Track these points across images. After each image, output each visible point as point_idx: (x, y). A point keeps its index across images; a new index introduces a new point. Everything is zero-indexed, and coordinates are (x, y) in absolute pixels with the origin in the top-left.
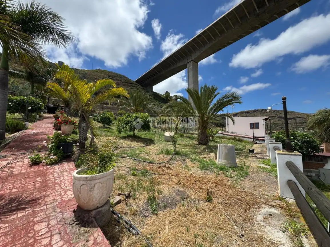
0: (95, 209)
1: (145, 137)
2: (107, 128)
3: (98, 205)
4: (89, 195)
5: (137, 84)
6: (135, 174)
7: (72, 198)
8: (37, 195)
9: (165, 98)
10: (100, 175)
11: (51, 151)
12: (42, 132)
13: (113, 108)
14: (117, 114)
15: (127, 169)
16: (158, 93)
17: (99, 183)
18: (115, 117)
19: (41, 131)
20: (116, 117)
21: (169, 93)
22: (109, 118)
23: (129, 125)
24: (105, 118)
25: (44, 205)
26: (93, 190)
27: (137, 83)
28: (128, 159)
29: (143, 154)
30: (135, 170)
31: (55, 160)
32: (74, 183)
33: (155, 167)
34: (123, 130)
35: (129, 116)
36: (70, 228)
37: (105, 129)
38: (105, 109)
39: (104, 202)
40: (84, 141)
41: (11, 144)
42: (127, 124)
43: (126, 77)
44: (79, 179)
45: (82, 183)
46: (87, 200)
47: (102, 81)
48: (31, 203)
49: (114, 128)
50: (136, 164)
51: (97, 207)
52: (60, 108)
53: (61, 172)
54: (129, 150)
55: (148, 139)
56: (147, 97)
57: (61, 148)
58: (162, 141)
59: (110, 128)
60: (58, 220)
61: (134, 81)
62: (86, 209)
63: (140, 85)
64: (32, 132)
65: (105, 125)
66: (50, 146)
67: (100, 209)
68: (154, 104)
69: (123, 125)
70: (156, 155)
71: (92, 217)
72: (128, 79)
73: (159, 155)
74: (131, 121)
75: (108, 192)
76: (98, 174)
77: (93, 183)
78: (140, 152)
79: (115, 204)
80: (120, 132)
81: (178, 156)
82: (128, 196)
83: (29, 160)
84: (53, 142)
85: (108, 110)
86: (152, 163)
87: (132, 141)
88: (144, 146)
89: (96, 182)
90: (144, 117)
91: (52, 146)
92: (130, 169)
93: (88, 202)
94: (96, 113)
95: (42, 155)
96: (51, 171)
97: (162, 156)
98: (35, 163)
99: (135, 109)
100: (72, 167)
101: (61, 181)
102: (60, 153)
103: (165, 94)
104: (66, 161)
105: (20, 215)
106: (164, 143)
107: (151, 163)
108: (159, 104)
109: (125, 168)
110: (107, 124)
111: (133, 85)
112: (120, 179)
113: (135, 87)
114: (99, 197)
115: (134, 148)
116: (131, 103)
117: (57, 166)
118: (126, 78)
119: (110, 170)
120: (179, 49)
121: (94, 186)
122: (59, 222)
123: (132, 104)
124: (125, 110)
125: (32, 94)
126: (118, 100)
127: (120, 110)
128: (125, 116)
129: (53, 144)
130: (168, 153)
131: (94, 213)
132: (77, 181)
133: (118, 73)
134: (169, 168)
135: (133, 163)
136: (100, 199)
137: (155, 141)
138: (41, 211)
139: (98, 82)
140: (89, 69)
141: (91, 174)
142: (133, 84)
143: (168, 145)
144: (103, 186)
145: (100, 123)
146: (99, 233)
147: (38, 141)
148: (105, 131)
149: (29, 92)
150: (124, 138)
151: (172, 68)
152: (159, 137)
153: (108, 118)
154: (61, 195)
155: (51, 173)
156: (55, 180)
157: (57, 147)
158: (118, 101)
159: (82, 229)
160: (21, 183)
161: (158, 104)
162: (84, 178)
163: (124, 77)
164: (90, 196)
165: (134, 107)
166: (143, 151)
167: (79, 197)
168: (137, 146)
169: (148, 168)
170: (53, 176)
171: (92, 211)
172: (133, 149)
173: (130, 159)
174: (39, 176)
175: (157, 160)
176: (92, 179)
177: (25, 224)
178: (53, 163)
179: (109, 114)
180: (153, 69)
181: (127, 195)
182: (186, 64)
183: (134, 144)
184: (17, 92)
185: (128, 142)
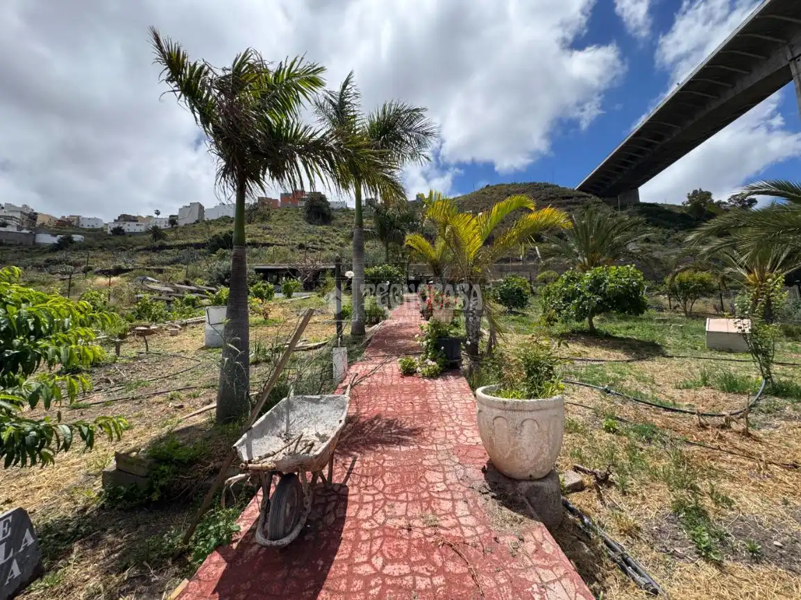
0: (526, 480)
1: (628, 336)
2: (516, 314)
3: (531, 472)
4: (512, 443)
5: (584, 194)
6: (614, 428)
7: (475, 444)
8: (419, 423)
9: (690, 212)
10: (532, 402)
11: (427, 353)
12: (406, 324)
13: (525, 269)
14: (535, 282)
15: (588, 412)
16: (659, 202)
17: (532, 421)
18: (531, 287)
19: (405, 321)
20: (534, 288)
21: (709, 194)
22: (519, 291)
23: (576, 301)
24: (510, 292)
25: (432, 444)
26: (520, 434)
27: (583, 191)
28: (586, 388)
29: (628, 382)
30: (612, 417)
31: (436, 371)
32: (480, 411)
33: (685, 423)
34: (559, 316)
35: (572, 279)
36: (483, 499)
37: (512, 317)
38: (507, 272)
39: (546, 471)
40: (475, 340)
41: (374, 341)
42: (567, 300)
43: (553, 186)
44: (490, 404)
45: (497, 412)
46: (509, 453)
47: (503, 204)
48: (414, 435)
49: (535, 312)
50: (613, 403)
51: (531, 476)
52: (425, 280)
53: (447, 392)
54: (583, 367)
55: (638, 341)
56: (621, 221)
57: (443, 348)
58: (696, 349)
59: (524, 315)
60: (459, 478)
61: (573, 191)
62: (506, 471)
63: (595, 194)
64: (393, 324)
65: (511, 308)
66: (425, 343)
67: (538, 484)
68: (647, 240)
69: (559, 303)
70: (678, 388)
71: (521, 494)
72: (557, 188)
73: (692, 391)
74: (579, 291)
75: (553, 448)
76: (527, 400)
77: (519, 417)
78: (619, 376)
79: (569, 487)
80: (551, 321)
81: (788, 401)
82: (604, 481)
83: (399, 365)
84: (428, 337)
85: (514, 273)
86: (667, 409)
87: (587, 345)
88: (628, 361)
89: (526, 418)
90: (621, 278)
91: (428, 343)
92: (596, 411)
93: (511, 457)
94: (488, 284)
95: (416, 360)
96: (432, 388)
97: (704, 393)
98: (408, 372)
99: (586, 259)
100: (464, 387)
101: (449, 409)
102: (440, 357)
103: (690, 201)
104: (453, 375)
105: (404, 449)
106: (705, 355)
107: (664, 408)
108: (669, 236)
109: (580, 408)
110: (515, 305)
111: (573, 200)
112: (571, 433)
113: (578, 203)
114: (534, 455)
115: (597, 363)
116: (573, 247)
117: (439, 381)
118: (551, 188)
119: (555, 397)
120: (739, 29)
121: (522, 425)
122: (461, 481)
123: (576, 250)
124: (556, 270)
125: (387, 260)
126: (537, 248)
127: (543, 270)
128: (563, 279)
129: (429, 340)
130: (732, 386)
131: (524, 486)
132: (485, 407)
133: (528, 181)
134: (746, 434)
135: (602, 400)
136: (536, 458)
137: (667, 348)
138: (431, 451)
139: (495, 209)
140: (467, 194)
141: (512, 397)
142: (572, 198)
143: (729, 362)
144: (540, 431)
145: (500, 303)
146: (544, 534)
147: (403, 337)
148: (513, 320)
149: (383, 258)
150: (565, 337)
151: (714, 105)
152: (680, 336)
153: (517, 292)
154: (454, 433)
155: (432, 392)
156: (441, 405)
157: (436, 347)
158: (535, 250)
159: (506, 511)
160: (395, 400)
161: (665, 237)
162: (500, 402)
163: (545, 187)
164: (514, 445)
165: (583, 257)
166: (630, 374)
167: (491, 441)
168: (606, 358)
169: (658, 422)
170: (436, 398)
171: (519, 481)
172: (593, 366)
173: (592, 390)
174: (417, 393)
175: (686, 403)
176: (515, 409)
177: (412, 465)
178: (433, 375)
179: (519, 281)
180: (635, 135)
181: (599, 476)
182: (788, 65)
183: (596, 352)
184: (370, 263)
185: (576, 348)
